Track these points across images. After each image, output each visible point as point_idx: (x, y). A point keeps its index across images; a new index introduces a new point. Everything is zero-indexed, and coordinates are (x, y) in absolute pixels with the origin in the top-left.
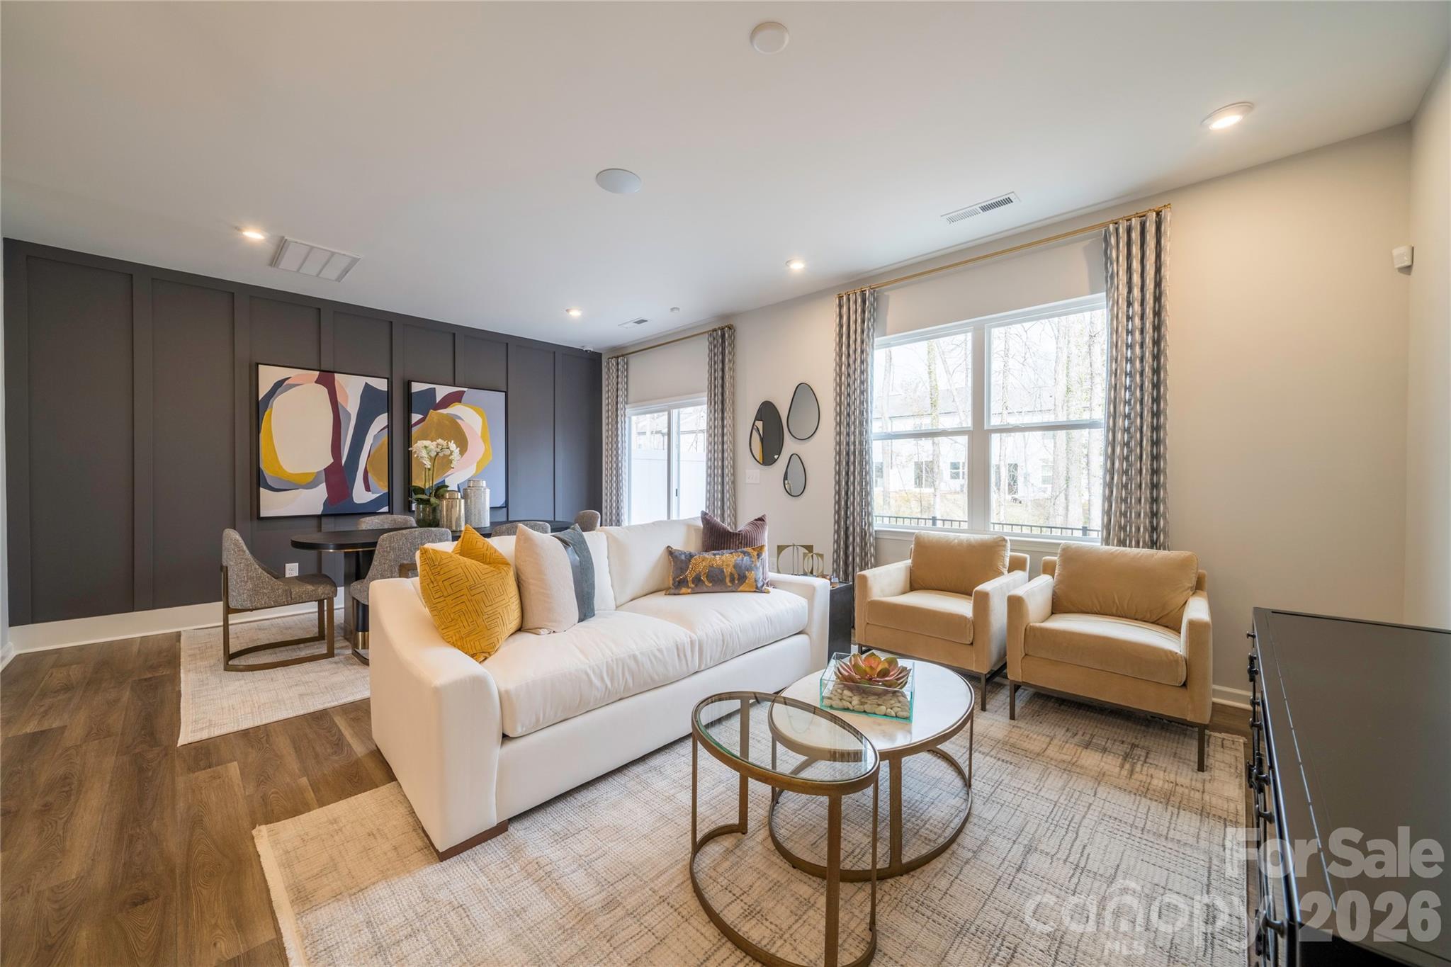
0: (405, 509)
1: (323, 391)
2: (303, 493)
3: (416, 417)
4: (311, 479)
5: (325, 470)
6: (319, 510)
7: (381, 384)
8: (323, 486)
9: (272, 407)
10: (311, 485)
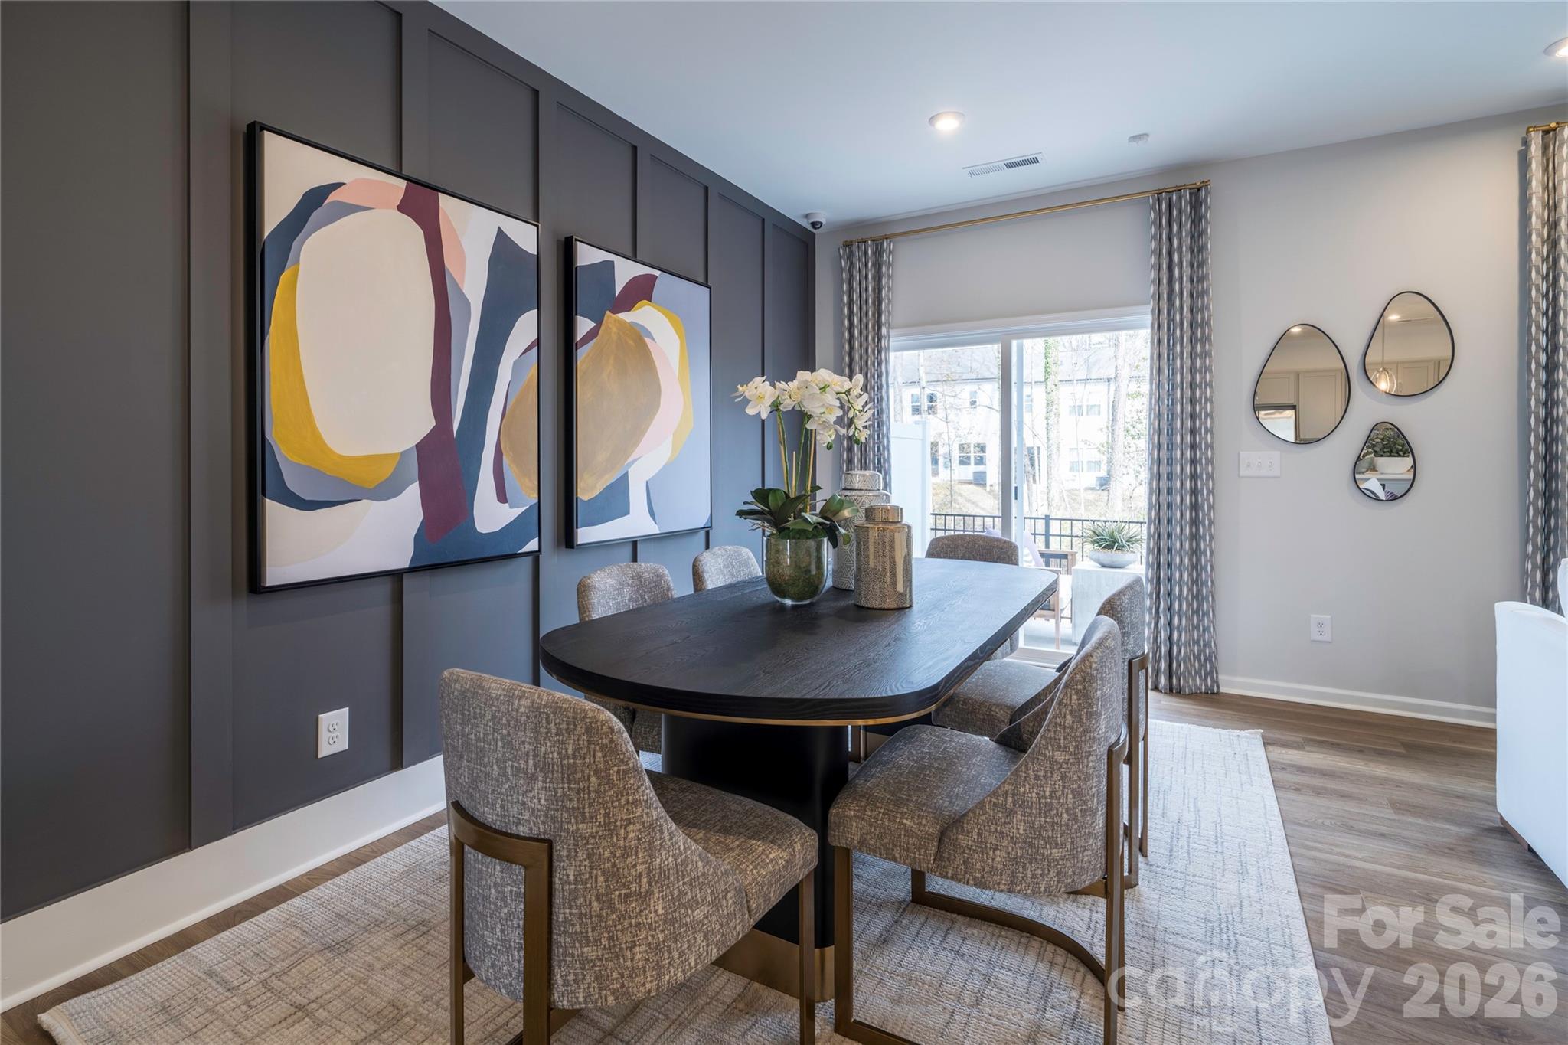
0: (559, 545)
1: (413, 233)
2: (367, 510)
3: (583, 325)
4: (388, 471)
5: (420, 447)
6: (401, 557)
7: (525, 237)
8: (413, 491)
9: (297, 262)
10: (387, 490)
